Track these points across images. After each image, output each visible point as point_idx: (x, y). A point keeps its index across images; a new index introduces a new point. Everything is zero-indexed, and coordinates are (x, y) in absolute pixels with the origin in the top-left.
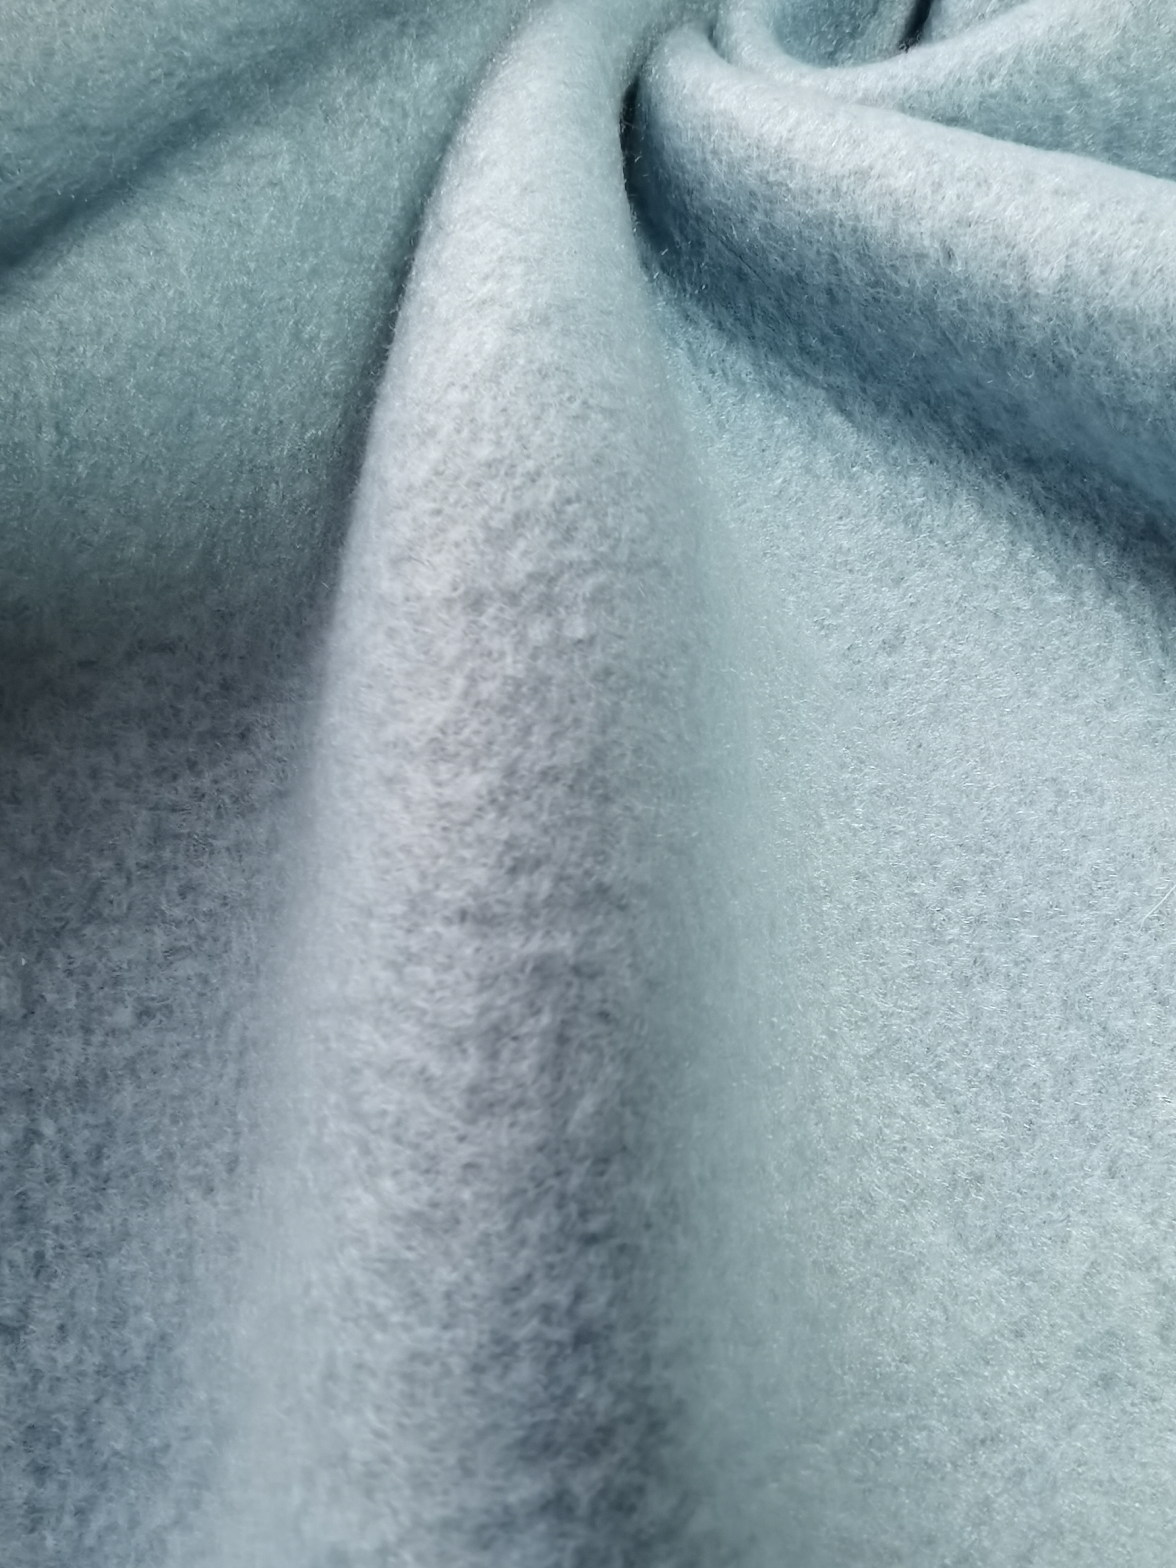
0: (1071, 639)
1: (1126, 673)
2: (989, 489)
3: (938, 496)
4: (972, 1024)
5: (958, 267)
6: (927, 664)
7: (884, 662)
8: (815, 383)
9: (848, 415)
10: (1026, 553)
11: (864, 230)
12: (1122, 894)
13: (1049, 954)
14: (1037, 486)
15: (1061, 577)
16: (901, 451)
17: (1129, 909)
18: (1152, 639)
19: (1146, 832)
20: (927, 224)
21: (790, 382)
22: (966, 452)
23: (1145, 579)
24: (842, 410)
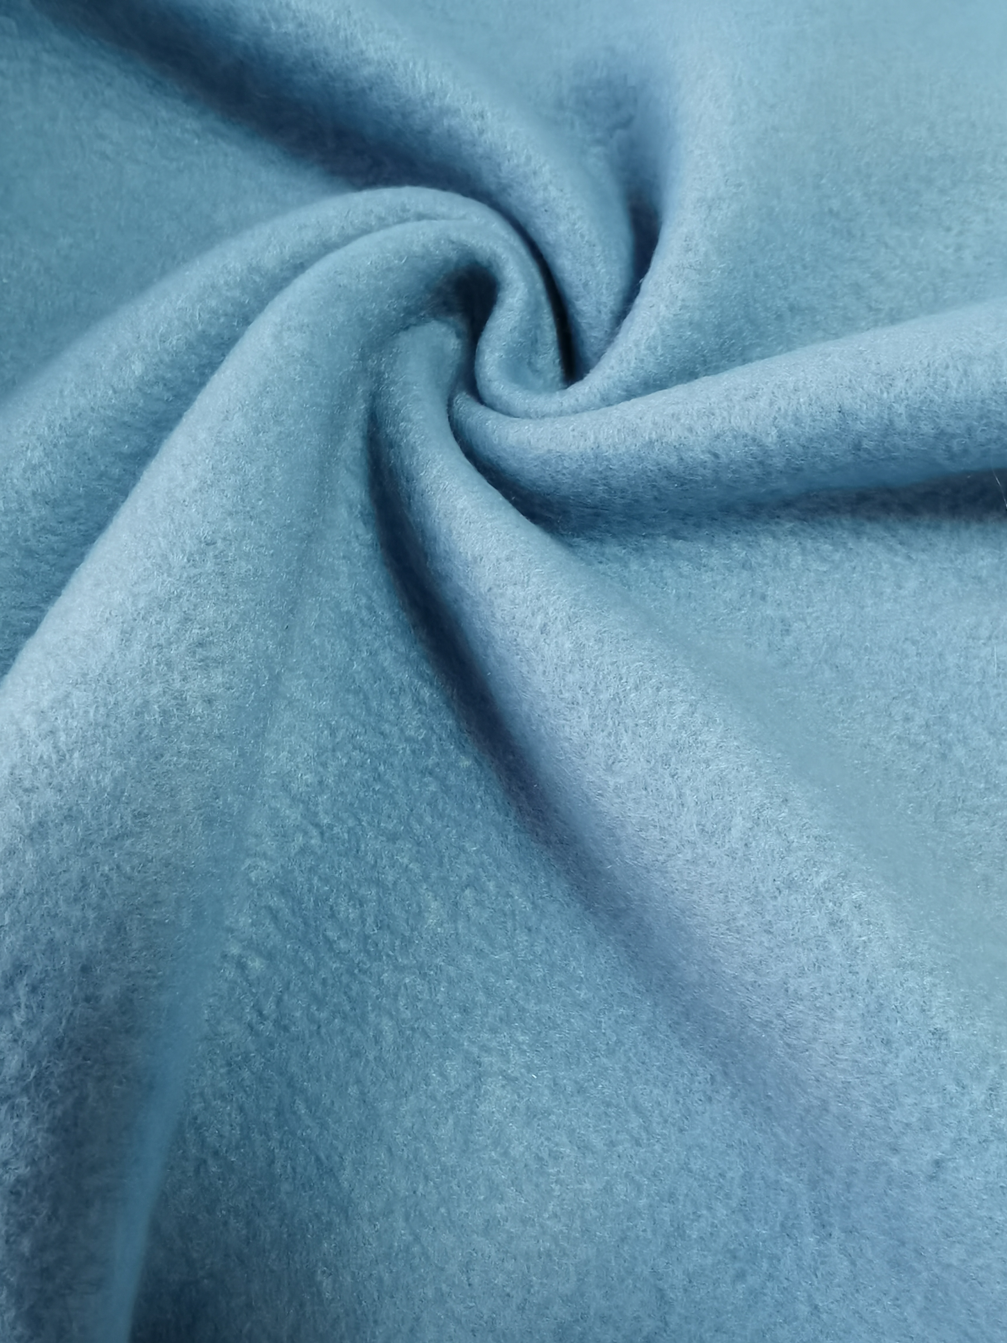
0: (859, 569)
1: (894, 566)
2: (774, 528)
3: (749, 546)
4: (962, 773)
5: (724, 459)
6: (808, 627)
7: (789, 641)
8: (659, 535)
9: (684, 539)
10: (809, 544)
11: (665, 467)
12: (977, 668)
13: (968, 717)
14: (796, 512)
15: (833, 545)
16: (721, 539)
17: (984, 673)
18: (893, 542)
19: (964, 634)
20: (698, 449)
21: (645, 542)
22: (752, 518)
23: (870, 519)
24: (678, 538)
